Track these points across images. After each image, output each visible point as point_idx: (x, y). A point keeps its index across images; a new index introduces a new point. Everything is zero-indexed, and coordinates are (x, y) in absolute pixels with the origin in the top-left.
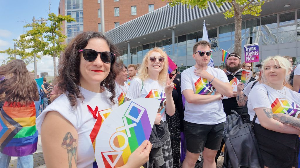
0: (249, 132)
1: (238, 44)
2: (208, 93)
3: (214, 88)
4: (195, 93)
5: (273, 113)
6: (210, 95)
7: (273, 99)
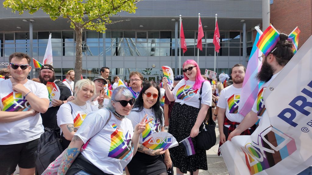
0: (57, 146)
1: (78, 58)
2: (19, 109)
3: (28, 104)
4: (1, 110)
5: (75, 127)
6: (22, 111)
7: (75, 115)
